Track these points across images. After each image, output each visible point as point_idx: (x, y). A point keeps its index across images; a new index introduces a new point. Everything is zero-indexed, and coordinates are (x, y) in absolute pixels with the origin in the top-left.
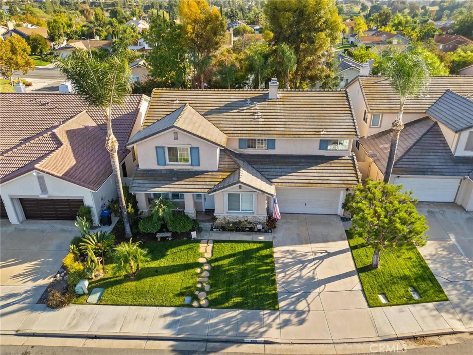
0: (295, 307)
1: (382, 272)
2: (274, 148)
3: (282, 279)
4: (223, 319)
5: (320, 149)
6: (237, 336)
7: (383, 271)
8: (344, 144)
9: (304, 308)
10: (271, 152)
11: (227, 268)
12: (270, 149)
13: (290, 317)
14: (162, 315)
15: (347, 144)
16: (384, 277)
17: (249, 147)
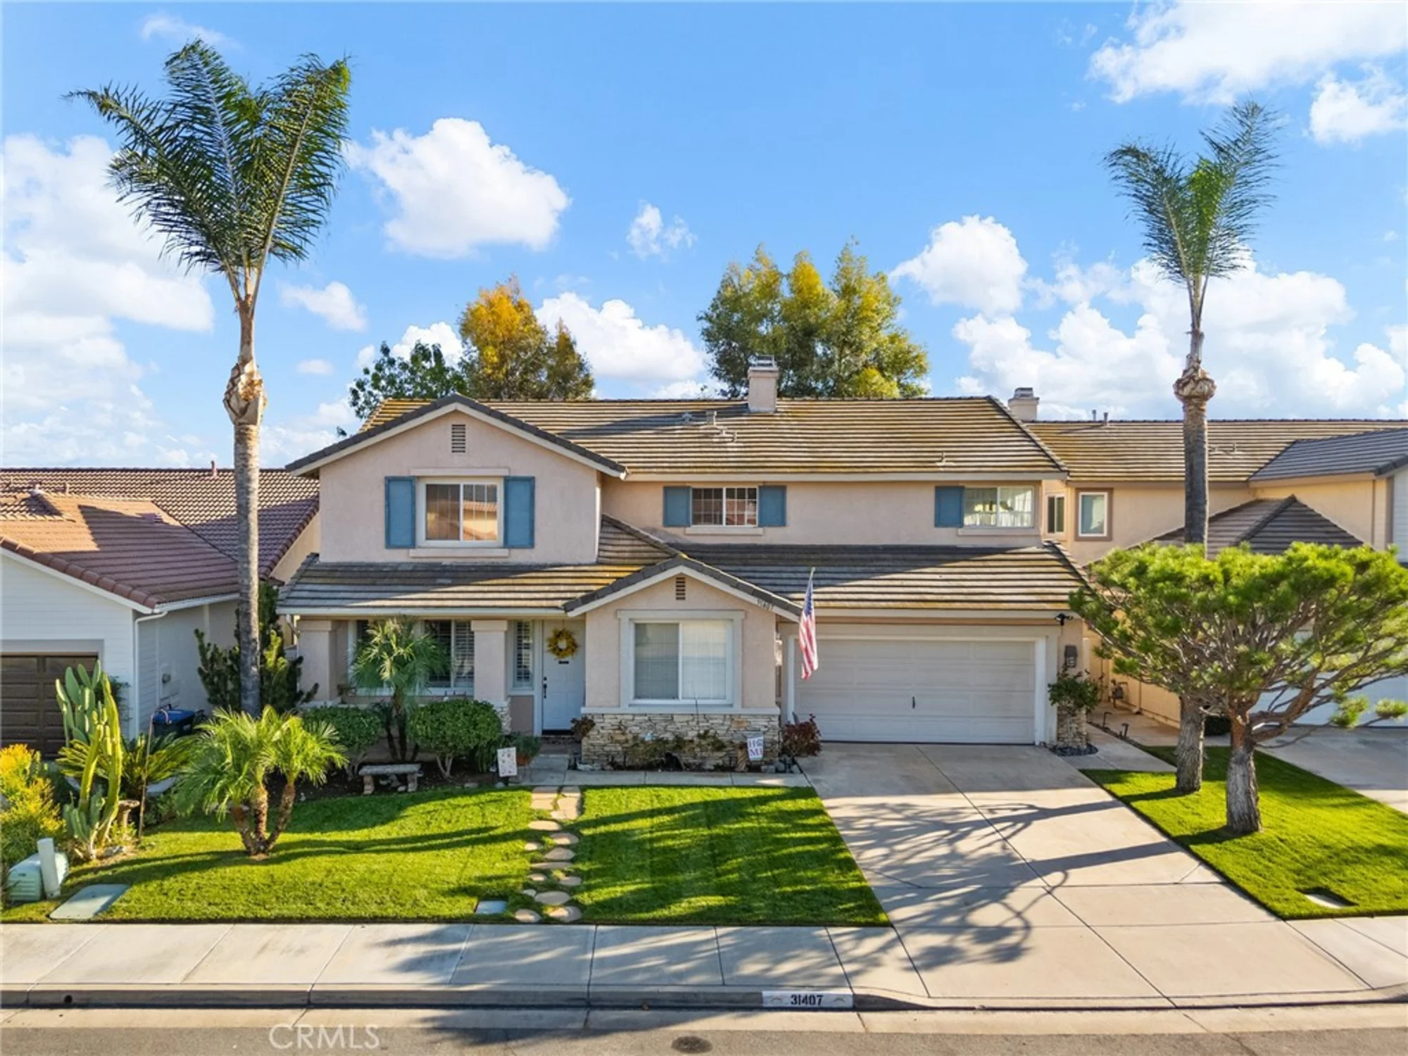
0: (963, 919)
1: (1281, 840)
2: (782, 522)
3: (884, 860)
4: (657, 948)
5: (940, 522)
6: (724, 985)
7: (1283, 837)
8: (1018, 508)
9: (1005, 922)
10: (773, 536)
11: (648, 835)
12: (770, 525)
13: (951, 940)
14: (381, 940)
15: (1028, 508)
16: (1296, 852)
17: (697, 520)
